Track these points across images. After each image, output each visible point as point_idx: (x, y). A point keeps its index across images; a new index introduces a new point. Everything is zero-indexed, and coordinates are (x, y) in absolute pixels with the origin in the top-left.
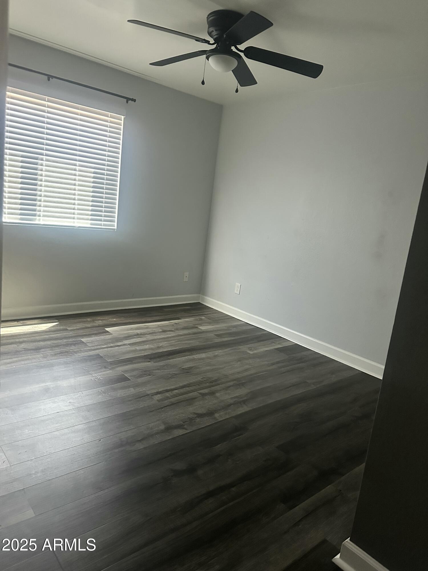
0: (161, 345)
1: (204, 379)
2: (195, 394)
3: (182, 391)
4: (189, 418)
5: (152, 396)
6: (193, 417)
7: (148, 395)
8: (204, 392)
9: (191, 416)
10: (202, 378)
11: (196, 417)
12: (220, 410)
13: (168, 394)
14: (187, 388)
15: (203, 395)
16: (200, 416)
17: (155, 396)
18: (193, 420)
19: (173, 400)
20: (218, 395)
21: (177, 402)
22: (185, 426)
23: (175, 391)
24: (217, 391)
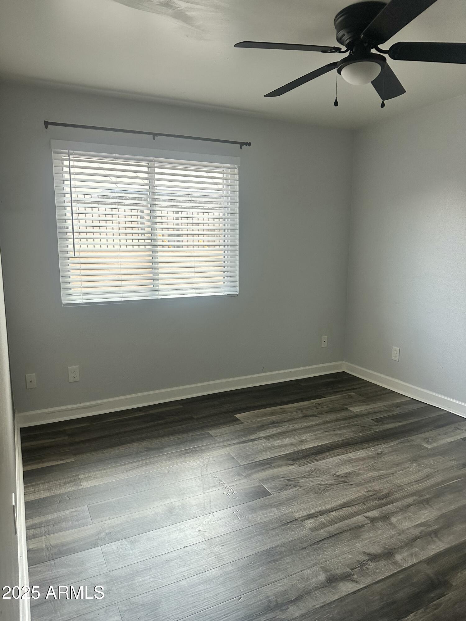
0: (304, 438)
1: (370, 493)
2: (360, 519)
3: (341, 513)
4: (358, 561)
5: (302, 521)
6: (364, 561)
7: (296, 520)
8: (373, 516)
9: (362, 558)
10: (367, 492)
11: (368, 560)
12: (401, 547)
13: (323, 519)
14: (349, 508)
15: (373, 520)
16: (374, 558)
17: (306, 521)
18: (364, 565)
19: (331, 529)
20: (394, 520)
21: (338, 532)
22: (355, 576)
23: (332, 513)
24: (392, 514)
